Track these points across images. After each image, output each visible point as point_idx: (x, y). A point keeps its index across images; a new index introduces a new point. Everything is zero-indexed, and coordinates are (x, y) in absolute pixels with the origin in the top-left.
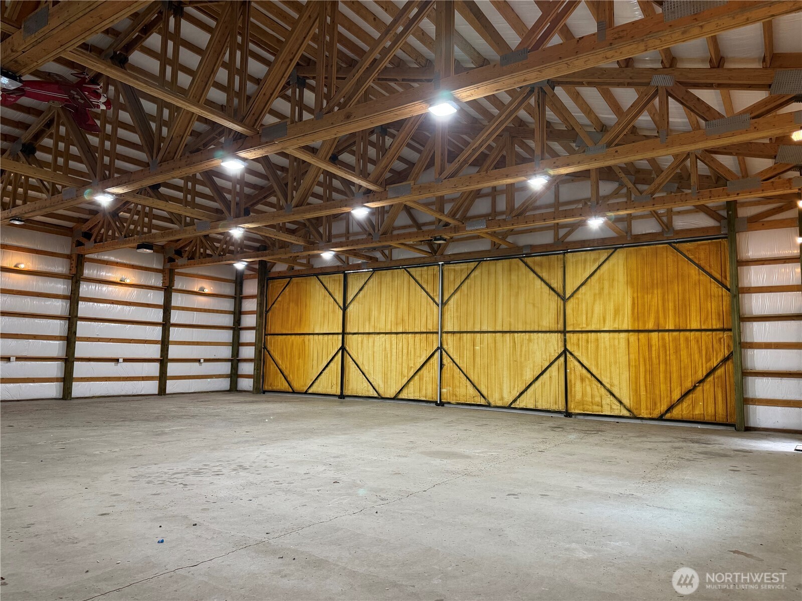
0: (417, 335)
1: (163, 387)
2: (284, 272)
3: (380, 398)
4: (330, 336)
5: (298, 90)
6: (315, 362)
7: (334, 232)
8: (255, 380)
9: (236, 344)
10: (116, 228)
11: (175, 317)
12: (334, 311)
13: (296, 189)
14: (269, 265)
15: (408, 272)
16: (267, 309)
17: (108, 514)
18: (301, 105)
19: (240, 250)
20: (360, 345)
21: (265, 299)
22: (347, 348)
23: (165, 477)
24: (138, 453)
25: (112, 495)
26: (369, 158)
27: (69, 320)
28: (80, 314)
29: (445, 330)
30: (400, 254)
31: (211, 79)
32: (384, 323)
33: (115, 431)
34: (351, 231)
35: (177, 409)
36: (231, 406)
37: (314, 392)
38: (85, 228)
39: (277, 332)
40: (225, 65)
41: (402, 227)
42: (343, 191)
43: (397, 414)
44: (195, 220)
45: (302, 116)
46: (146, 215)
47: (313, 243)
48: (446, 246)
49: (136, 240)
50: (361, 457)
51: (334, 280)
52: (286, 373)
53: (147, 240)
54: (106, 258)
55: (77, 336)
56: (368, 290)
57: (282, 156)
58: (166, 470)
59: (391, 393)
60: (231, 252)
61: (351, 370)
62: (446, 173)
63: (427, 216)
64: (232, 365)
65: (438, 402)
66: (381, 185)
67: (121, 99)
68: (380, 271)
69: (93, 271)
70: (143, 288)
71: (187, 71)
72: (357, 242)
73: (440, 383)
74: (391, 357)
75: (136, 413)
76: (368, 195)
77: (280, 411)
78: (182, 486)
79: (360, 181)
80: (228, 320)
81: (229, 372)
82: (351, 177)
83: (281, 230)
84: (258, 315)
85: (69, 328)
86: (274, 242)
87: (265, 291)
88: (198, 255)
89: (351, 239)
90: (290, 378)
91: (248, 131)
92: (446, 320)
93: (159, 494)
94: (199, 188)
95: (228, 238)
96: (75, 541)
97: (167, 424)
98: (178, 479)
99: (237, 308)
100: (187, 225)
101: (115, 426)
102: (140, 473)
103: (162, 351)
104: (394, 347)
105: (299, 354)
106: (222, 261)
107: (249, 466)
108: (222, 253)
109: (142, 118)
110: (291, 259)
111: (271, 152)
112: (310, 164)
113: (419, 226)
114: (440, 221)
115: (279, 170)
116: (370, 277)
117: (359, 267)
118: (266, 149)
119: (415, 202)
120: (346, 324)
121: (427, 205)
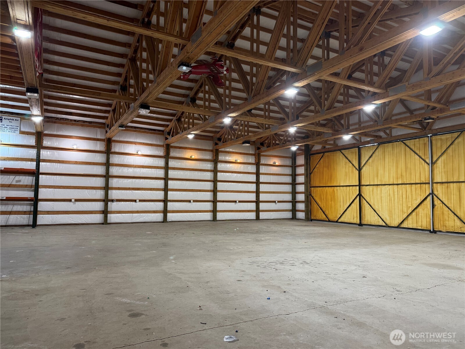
0: (413, 185)
1: (258, 216)
2: (320, 150)
3: (387, 226)
4: (351, 187)
5: (326, 40)
6: (342, 203)
7: (351, 123)
8: (306, 213)
9: (294, 193)
10: (232, 134)
11: (262, 178)
12: (352, 172)
13: (326, 99)
14: (310, 146)
15: (404, 143)
16: (311, 172)
17: (241, 281)
18: (328, 49)
19: (295, 139)
20: (371, 193)
21: (309, 166)
22: (363, 195)
23: (265, 264)
24: (250, 250)
25: (241, 271)
26: (374, 73)
27: (214, 182)
28: (219, 179)
29: (435, 181)
30: (398, 132)
31: (277, 45)
32: (388, 177)
33: (238, 238)
34: (362, 120)
35: (266, 228)
36: (294, 227)
37: (342, 222)
38: (218, 136)
39: (317, 186)
40: (284, 36)
41: (398, 113)
42: (356, 96)
43: (401, 237)
44: (270, 126)
45: (329, 55)
46: (246, 126)
47: (337, 131)
48: (433, 123)
49: (242, 139)
50: (379, 263)
51: (352, 152)
52: (323, 210)
53: (247, 139)
54: (228, 150)
55: (218, 190)
56: (375, 157)
57: (319, 82)
58: (265, 261)
59: (396, 223)
60: (289, 141)
61: (366, 209)
62: (433, 73)
63: (417, 104)
64: (292, 204)
65: (432, 230)
66: (382, 89)
67: (233, 67)
68: (383, 145)
69: (223, 157)
70: (245, 164)
71: (264, 44)
72: (368, 127)
73: (433, 217)
74: (394, 200)
75: (247, 229)
76: (375, 96)
77: (322, 232)
78: (275, 270)
79: (369, 88)
80: (289, 179)
81: (291, 208)
82: (362, 86)
83: (317, 125)
84: (305, 176)
85: (214, 186)
86: (313, 133)
87: (309, 162)
88: (272, 144)
89: (362, 125)
90: (327, 213)
91: (299, 70)
92: (436, 174)
93: (264, 273)
94: (272, 108)
95: (287, 133)
96: (228, 293)
97: (262, 235)
98: (272, 266)
99: (293, 172)
100: (266, 129)
101: (238, 235)
102: (253, 261)
103: (256, 197)
104: (396, 193)
105: (331, 198)
106: (284, 147)
107: (310, 262)
108: (284, 142)
109: (243, 74)
110: (324, 142)
111: (313, 80)
112: (335, 83)
113: (411, 112)
114: (428, 106)
115: (316, 90)
116: (377, 148)
117: (368, 142)
118: (310, 79)
119: (409, 96)
120: (361, 180)
121: (417, 97)
